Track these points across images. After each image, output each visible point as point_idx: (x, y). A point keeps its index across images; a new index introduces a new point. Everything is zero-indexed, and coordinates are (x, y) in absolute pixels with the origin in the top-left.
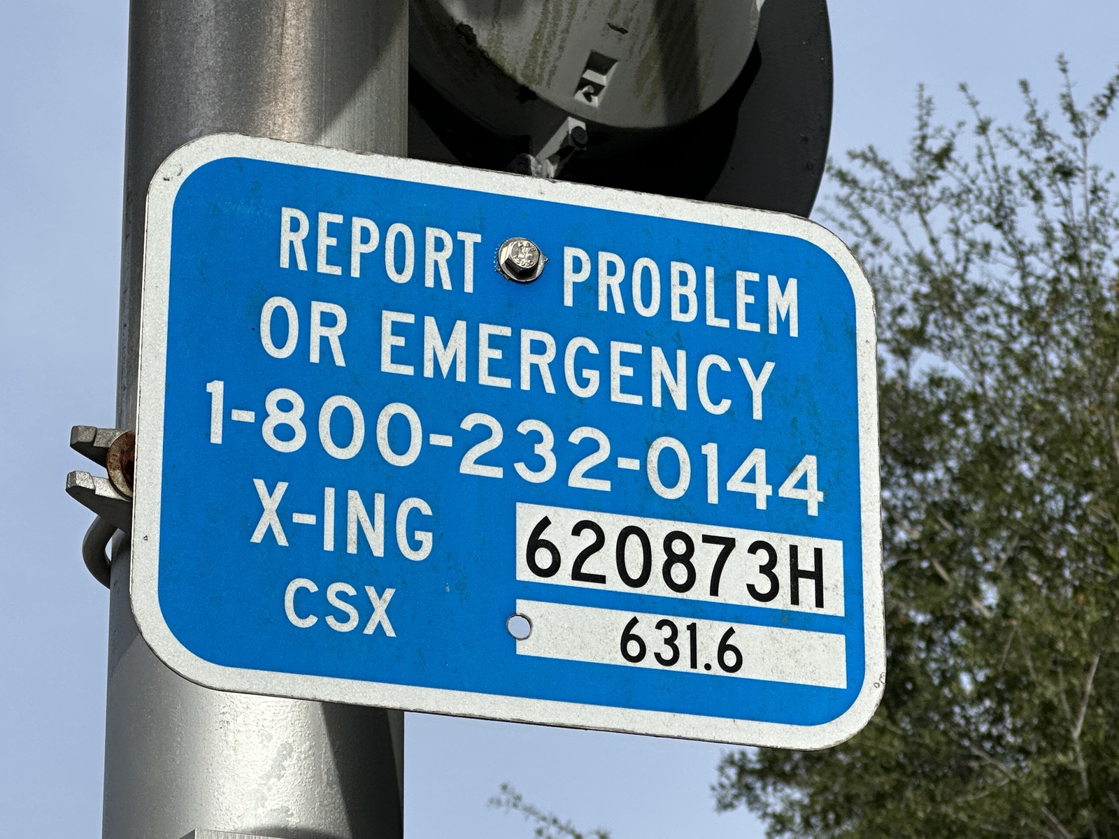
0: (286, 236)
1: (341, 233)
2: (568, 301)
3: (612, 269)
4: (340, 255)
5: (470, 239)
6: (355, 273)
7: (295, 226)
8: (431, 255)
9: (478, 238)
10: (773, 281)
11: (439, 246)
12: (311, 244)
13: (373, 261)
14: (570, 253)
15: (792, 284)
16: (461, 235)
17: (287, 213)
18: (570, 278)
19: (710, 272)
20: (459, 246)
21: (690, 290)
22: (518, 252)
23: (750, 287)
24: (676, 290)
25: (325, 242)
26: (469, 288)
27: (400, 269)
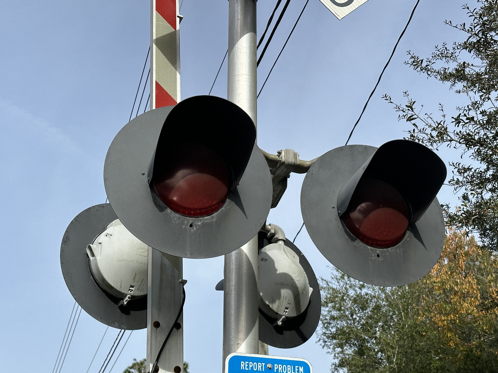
0: (242, 365)
1: (248, 364)
2: (275, 371)
3: (280, 367)
4: (248, 367)
5: (263, 364)
6: (250, 369)
7: (243, 364)
8: (259, 366)
9: (264, 364)
10: (300, 367)
11: (260, 365)
12: (245, 366)
13: (252, 368)
14: (275, 365)
15: (302, 367)
16: (262, 364)
17: (242, 362)
18: (275, 368)
19: (292, 366)
20: (262, 365)
21: (290, 369)
22: (269, 366)
23: (297, 368)
24: (288, 369)
25: (246, 365)
26: (263, 370)
27: (255, 369)
